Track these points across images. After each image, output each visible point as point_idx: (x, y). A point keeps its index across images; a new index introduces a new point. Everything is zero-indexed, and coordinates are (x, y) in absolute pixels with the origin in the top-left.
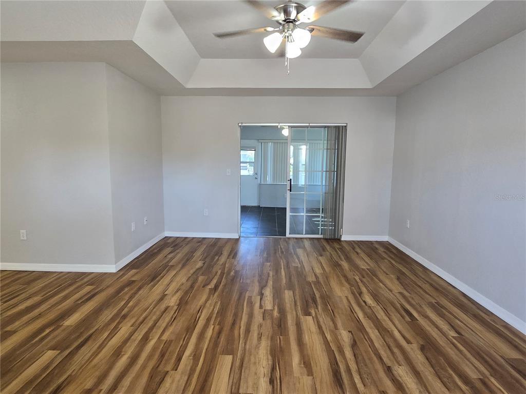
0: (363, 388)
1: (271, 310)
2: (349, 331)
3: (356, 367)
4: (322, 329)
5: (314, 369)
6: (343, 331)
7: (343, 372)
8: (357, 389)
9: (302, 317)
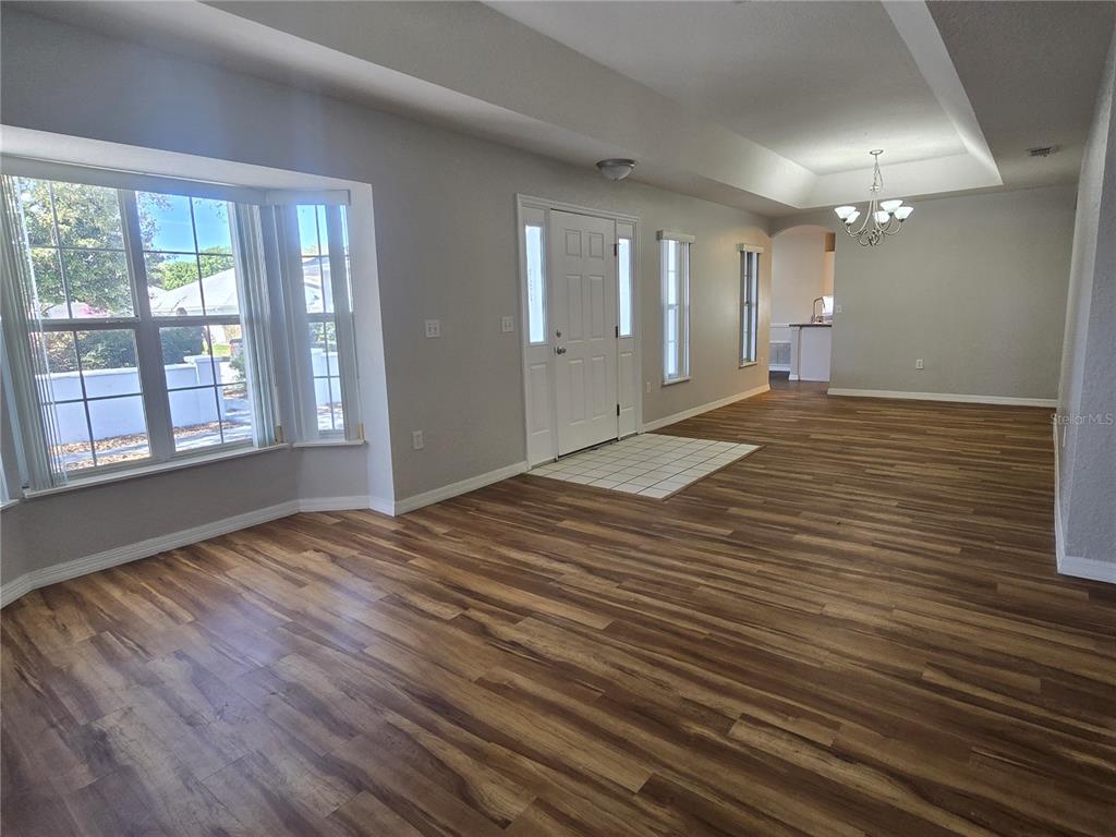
0: (388, 718)
1: (727, 731)
2: (508, 823)
3: (422, 743)
4: (566, 773)
5: (484, 691)
6: (521, 810)
7: (435, 718)
8: (397, 712)
9: (651, 771)
